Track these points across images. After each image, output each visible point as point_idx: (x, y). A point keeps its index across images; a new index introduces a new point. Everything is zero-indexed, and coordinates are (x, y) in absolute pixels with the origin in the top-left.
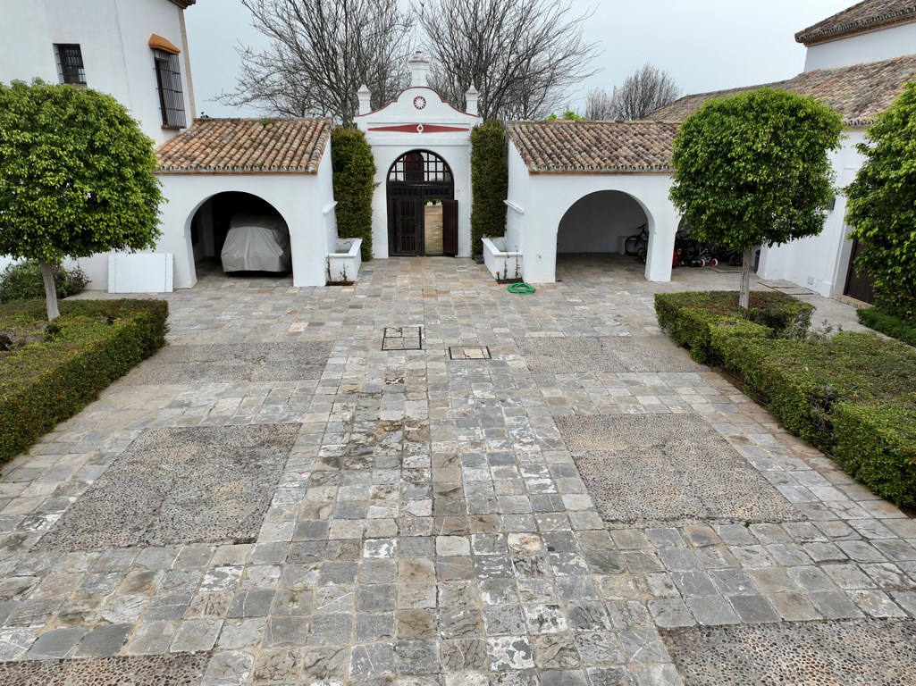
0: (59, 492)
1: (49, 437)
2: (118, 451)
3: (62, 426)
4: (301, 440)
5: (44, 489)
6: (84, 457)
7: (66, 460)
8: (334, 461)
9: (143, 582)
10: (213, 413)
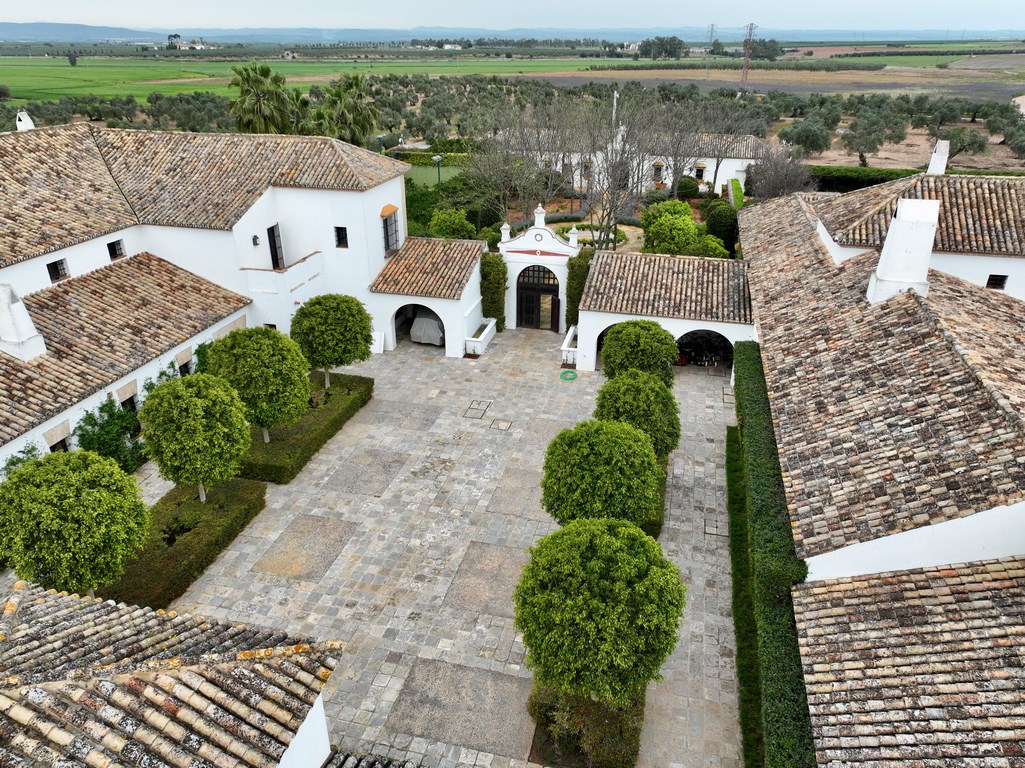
0: (328, 470)
1: (325, 446)
2: (347, 456)
3: (329, 441)
4: (407, 462)
5: (324, 468)
6: (336, 457)
7: (330, 457)
8: (414, 473)
9: (348, 503)
10: (382, 444)
